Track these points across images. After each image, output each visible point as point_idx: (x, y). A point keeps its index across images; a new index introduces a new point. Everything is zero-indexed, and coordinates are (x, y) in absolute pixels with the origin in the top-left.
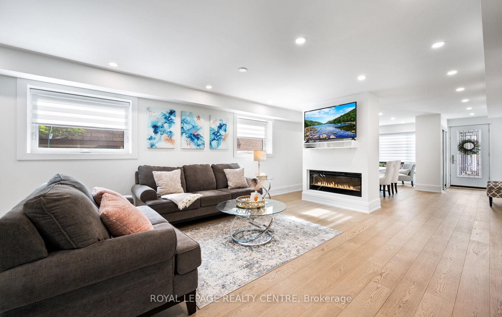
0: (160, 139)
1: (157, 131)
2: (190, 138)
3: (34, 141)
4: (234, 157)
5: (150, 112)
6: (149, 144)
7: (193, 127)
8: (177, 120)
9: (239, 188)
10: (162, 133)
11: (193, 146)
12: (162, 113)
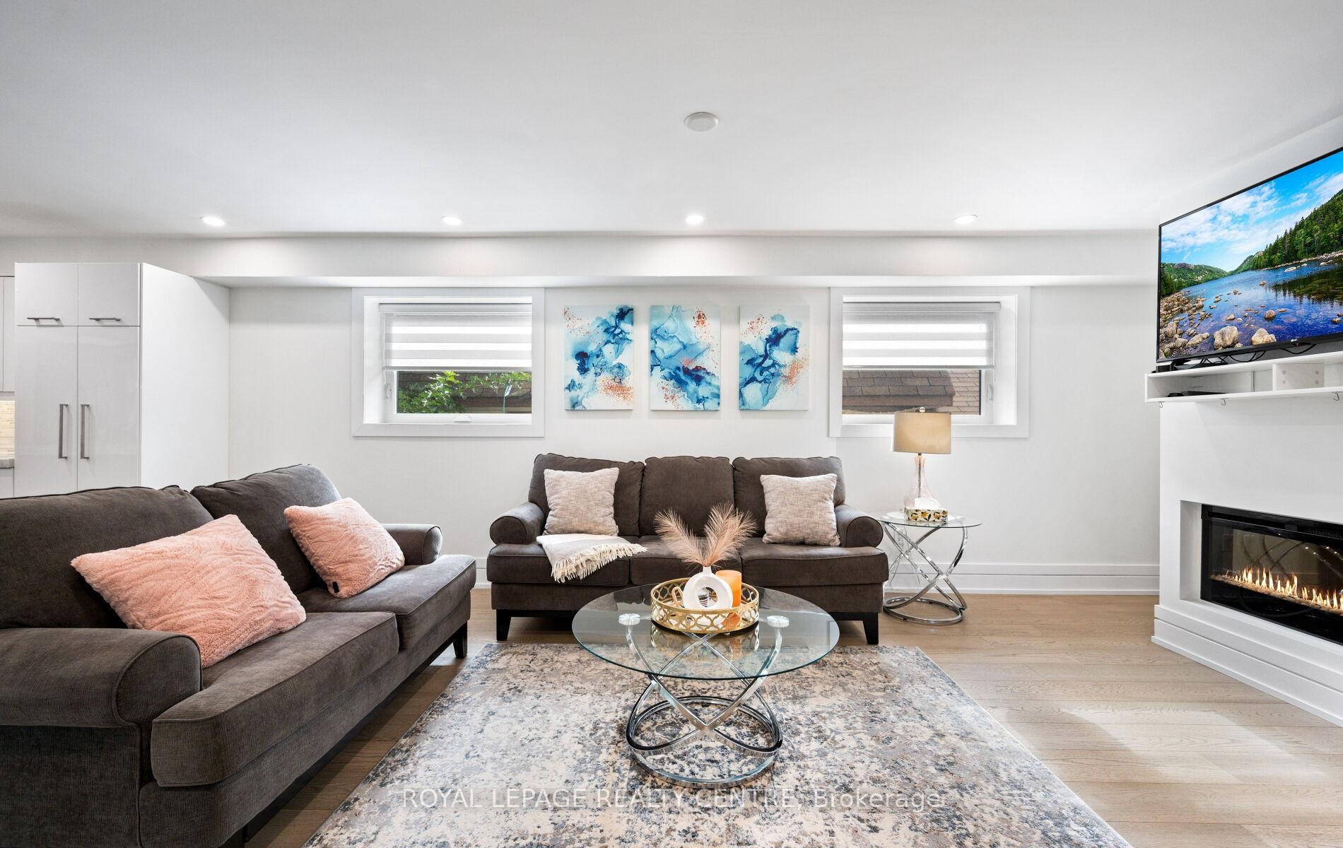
0: (594, 388)
1: (586, 367)
2: (673, 381)
3: (388, 401)
4: (828, 436)
5: (570, 319)
6: (568, 400)
7: (685, 347)
8: (639, 333)
9: (802, 543)
10: (599, 371)
11: (683, 402)
12: (598, 318)
